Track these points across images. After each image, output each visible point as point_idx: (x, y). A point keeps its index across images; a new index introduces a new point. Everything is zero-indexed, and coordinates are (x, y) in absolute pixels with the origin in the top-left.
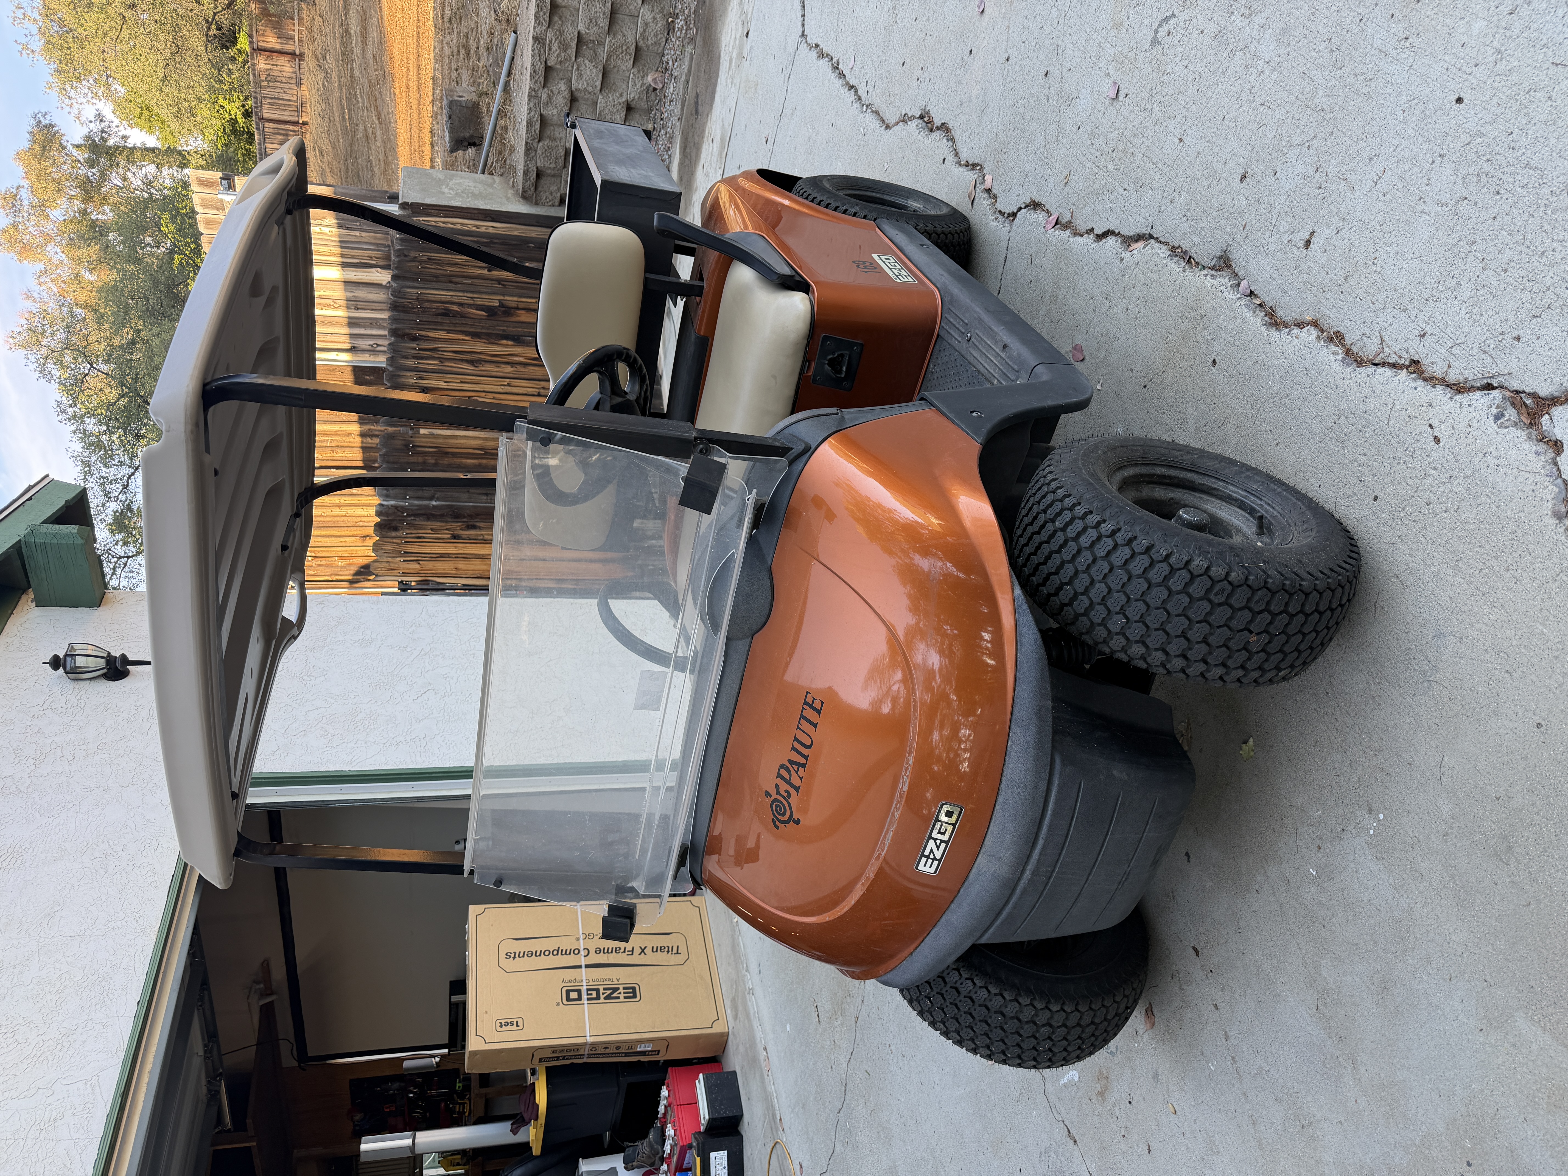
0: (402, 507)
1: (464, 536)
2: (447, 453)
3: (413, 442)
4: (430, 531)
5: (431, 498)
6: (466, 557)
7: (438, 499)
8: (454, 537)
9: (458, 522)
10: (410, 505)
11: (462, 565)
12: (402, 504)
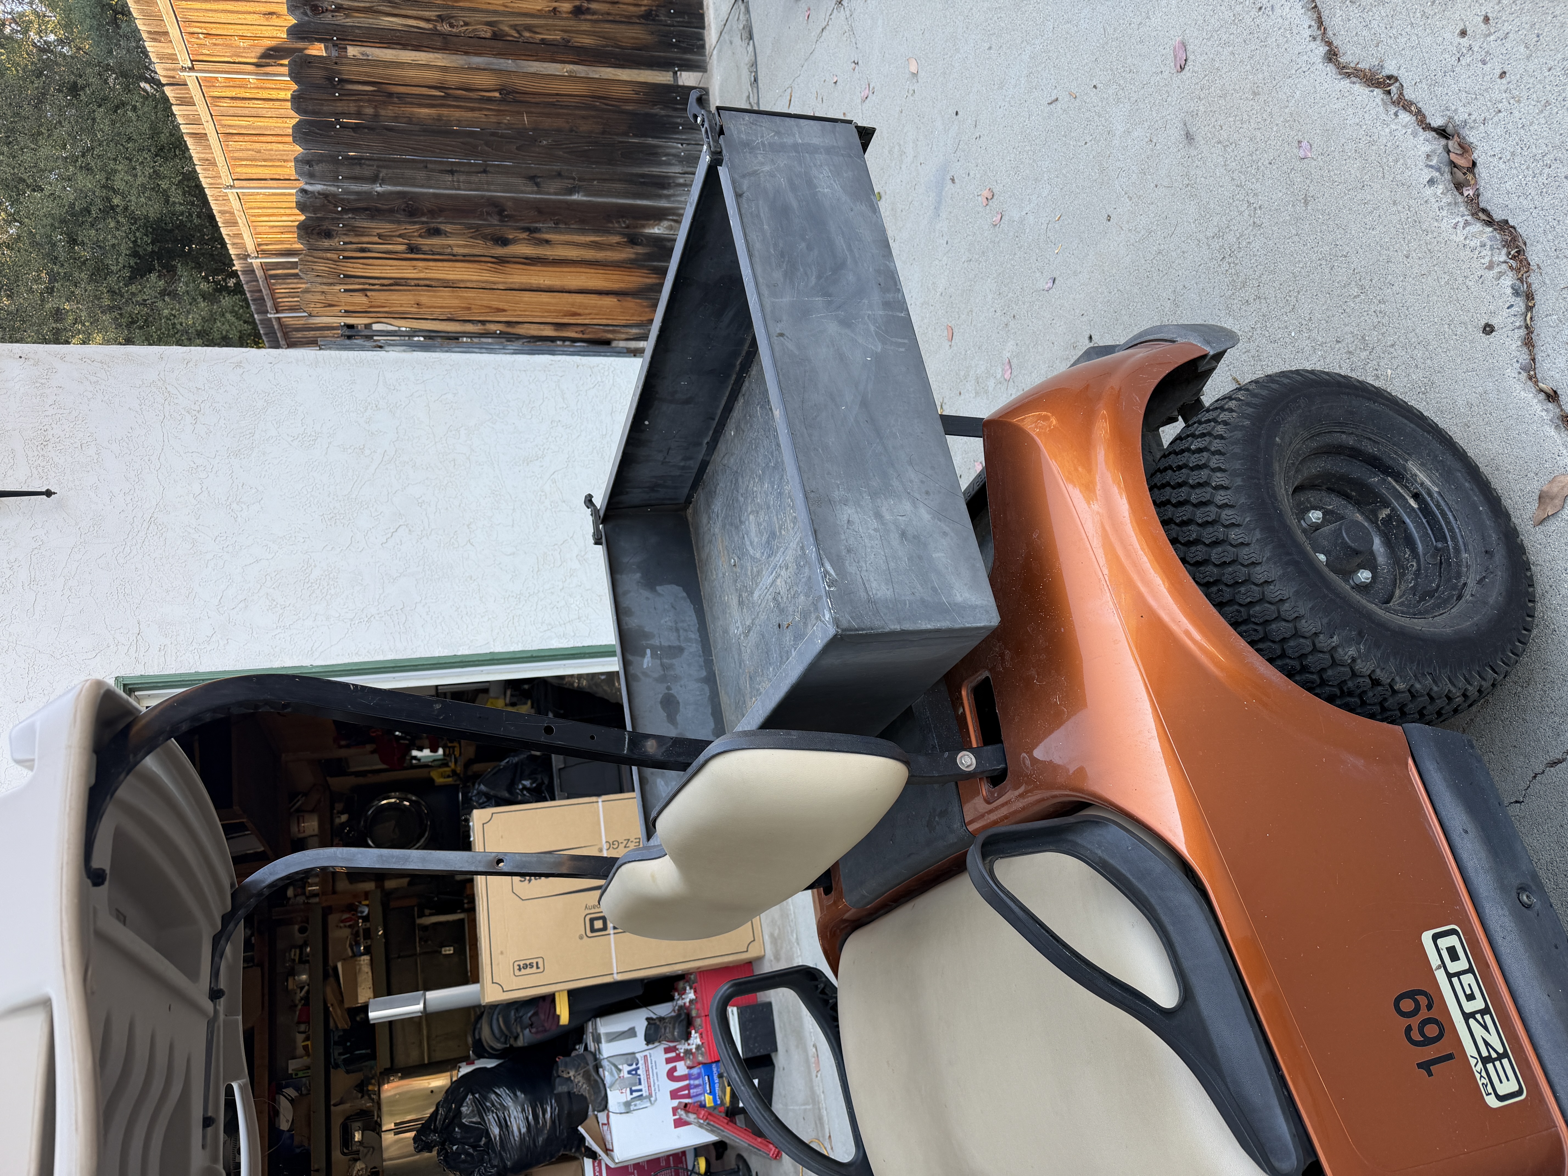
0: (334, 195)
1: (425, 248)
2: (391, 95)
3: (339, 73)
4: (376, 239)
5: (374, 179)
6: (429, 285)
7: (383, 182)
8: (412, 249)
9: (415, 223)
10: (346, 192)
11: (425, 297)
12: (333, 189)
